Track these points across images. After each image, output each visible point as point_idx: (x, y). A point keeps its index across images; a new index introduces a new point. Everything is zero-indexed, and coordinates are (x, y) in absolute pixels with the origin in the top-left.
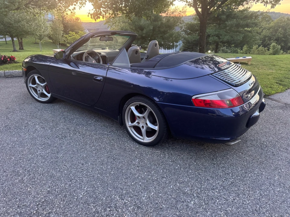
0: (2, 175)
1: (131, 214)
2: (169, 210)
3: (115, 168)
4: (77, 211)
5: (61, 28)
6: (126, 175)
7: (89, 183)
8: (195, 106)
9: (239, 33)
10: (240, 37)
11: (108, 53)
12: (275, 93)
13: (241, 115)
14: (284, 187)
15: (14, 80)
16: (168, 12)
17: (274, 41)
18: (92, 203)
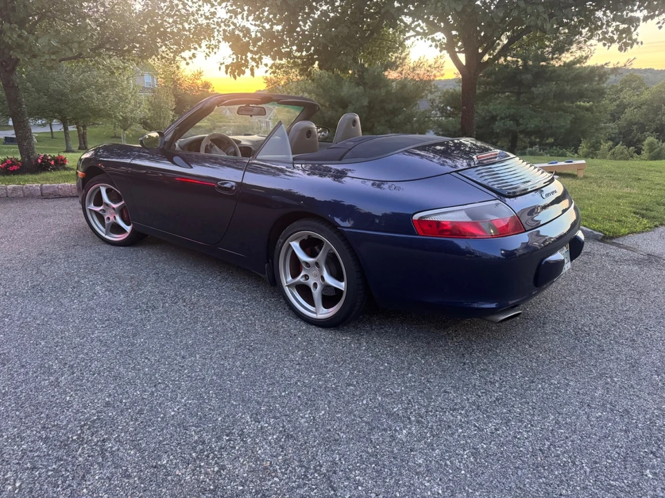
0: (17, 372)
1: (272, 447)
2: (353, 444)
3: (250, 365)
4: (161, 439)
5: (170, 104)
6: (271, 378)
7: (193, 391)
8: (418, 235)
9: (562, 112)
10: (565, 122)
11: (256, 142)
12: (628, 234)
13: (520, 256)
14: (612, 410)
15: (61, 202)
16: (405, 67)
17: (652, 133)
18: (193, 426)
